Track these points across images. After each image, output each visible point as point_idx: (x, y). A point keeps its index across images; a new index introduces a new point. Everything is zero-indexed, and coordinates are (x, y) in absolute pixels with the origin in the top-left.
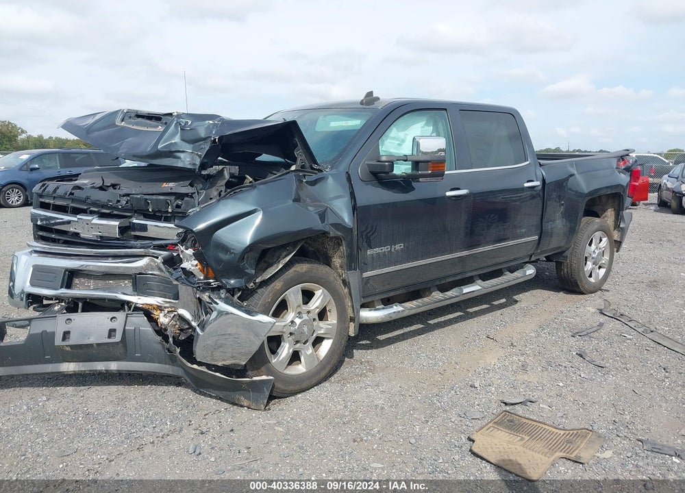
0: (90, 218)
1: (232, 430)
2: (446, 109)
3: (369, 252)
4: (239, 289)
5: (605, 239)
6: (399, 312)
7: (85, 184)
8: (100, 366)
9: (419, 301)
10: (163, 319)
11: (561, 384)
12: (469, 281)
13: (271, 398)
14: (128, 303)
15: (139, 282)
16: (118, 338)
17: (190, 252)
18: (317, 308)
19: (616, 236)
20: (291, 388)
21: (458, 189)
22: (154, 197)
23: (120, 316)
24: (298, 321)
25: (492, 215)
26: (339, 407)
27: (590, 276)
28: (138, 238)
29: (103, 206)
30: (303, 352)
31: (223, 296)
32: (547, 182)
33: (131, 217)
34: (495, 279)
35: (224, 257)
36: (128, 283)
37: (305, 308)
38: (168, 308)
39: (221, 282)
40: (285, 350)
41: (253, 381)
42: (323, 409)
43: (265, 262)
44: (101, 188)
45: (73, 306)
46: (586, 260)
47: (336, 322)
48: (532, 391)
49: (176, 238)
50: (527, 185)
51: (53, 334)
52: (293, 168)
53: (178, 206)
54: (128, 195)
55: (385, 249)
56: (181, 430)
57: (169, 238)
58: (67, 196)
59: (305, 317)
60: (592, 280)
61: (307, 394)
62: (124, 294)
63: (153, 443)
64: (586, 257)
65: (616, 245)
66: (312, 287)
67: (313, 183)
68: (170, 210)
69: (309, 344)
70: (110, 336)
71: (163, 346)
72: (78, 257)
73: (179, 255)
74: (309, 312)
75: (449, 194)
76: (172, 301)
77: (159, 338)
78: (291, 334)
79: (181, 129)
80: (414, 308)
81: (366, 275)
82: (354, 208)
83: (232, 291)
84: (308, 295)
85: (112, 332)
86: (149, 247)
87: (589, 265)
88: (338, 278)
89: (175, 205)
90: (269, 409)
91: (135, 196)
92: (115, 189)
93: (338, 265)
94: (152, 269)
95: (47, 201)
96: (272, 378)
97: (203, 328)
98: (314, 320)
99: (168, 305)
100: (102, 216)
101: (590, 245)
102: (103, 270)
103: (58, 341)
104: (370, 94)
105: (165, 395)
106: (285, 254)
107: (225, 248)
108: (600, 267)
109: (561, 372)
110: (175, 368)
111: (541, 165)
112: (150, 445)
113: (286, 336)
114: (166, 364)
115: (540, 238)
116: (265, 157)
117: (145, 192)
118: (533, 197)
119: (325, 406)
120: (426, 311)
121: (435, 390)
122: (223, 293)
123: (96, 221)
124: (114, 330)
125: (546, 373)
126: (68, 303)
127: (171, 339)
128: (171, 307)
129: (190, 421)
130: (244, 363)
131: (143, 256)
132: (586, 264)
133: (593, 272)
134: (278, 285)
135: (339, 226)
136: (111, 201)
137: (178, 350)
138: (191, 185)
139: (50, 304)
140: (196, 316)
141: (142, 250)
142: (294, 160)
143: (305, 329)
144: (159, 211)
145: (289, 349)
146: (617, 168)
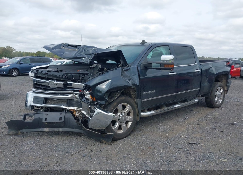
0: (54, 81)
1: (101, 151)
2: (168, 46)
3: (144, 93)
4: (103, 105)
5: (222, 90)
6: (153, 113)
7: (51, 70)
8: (56, 129)
9: (160, 110)
10: (77, 114)
11: (208, 138)
12: (176, 103)
13: (113, 140)
14: (65, 109)
15: (69, 102)
16: (62, 120)
17: (88, 92)
18: (127, 111)
19: (226, 88)
20: (118, 137)
21: (173, 72)
22: (75, 75)
23: (63, 113)
24: (121, 116)
25: (184, 81)
26: (135, 144)
27: (217, 102)
28: (69, 88)
29: (57, 77)
30: (122, 126)
31: (98, 107)
32: (202, 70)
33: (67, 81)
34: (185, 103)
35: (99, 94)
36: (65, 103)
37: (123, 111)
38: (78, 111)
39: (98, 102)
40: (117, 125)
41: (107, 135)
42: (129, 144)
43: (111, 96)
44: (57, 71)
45: (47, 110)
46: (215, 97)
47: (133, 116)
48: (198, 140)
49: (82, 88)
50: (196, 71)
51: (42, 119)
52: (120, 66)
53: (83, 78)
54: (66, 74)
55: (149, 92)
56: (84, 150)
57: (80, 88)
58: (46, 74)
59: (123, 114)
60: (218, 103)
61: (124, 140)
62: (64, 106)
63: (75, 154)
64: (215, 96)
65: (226, 91)
66: (125, 104)
67: (126, 70)
68: (80, 79)
69: (124, 123)
70: (60, 120)
71: (77, 123)
72: (48, 94)
73: (84, 93)
74: (124, 113)
75: (170, 74)
76: (80, 108)
77: (76, 121)
78: (119, 120)
79: (84, 50)
80: (158, 112)
81: (143, 101)
82: (140, 79)
83: (101, 105)
84: (124, 107)
85: (60, 119)
86: (73, 91)
87: (217, 99)
88: (134, 102)
89: (82, 77)
90: (112, 144)
91: (69, 74)
92: (61, 72)
93: (134, 97)
94: (74, 98)
95: (39, 75)
96: (113, 134)
97: (91, 117)
98: (126, 115)
99: (78, 110)
100: (57, 81)
101: (217, 91)
102: (57, 98)
103: (44, 121)
104: (144, 41)
105: (77, 139)
106: (117, 93)
107: (99, 91)
108: (220, 99)
109: (208, 134)
110: (81, 130)
111: (200, 64)
112: (75, 155)
113: (117, 120)
114: (78, 129)
115: (200, 89)
116: (110, 61)
117: (72, 73)
118: (198, 75)
119: (130, 144)
120: (161, 114)
121: (166, 139)
122: (98, 106)
123: (56, 82)
124: (61, 118)
125: (203, 134)
126: (45, 109)
127: (80, 121)
128: (79, 110)
129: (87, 148)
130: (104, 129)
131: (71, 94)
132: (215, 98)
133: (218, 100)
134: (115, 103)
135: (134, 85)
136: (60, 76)
137: (83, 124)
138: (87, 71)
139: (40, 109)
140: (88, 113)
141: (70, 92)
142: (120, 63)
143: (123, 118)
144: (77, 79)
145: (118, 125)
146: (226, 65)
